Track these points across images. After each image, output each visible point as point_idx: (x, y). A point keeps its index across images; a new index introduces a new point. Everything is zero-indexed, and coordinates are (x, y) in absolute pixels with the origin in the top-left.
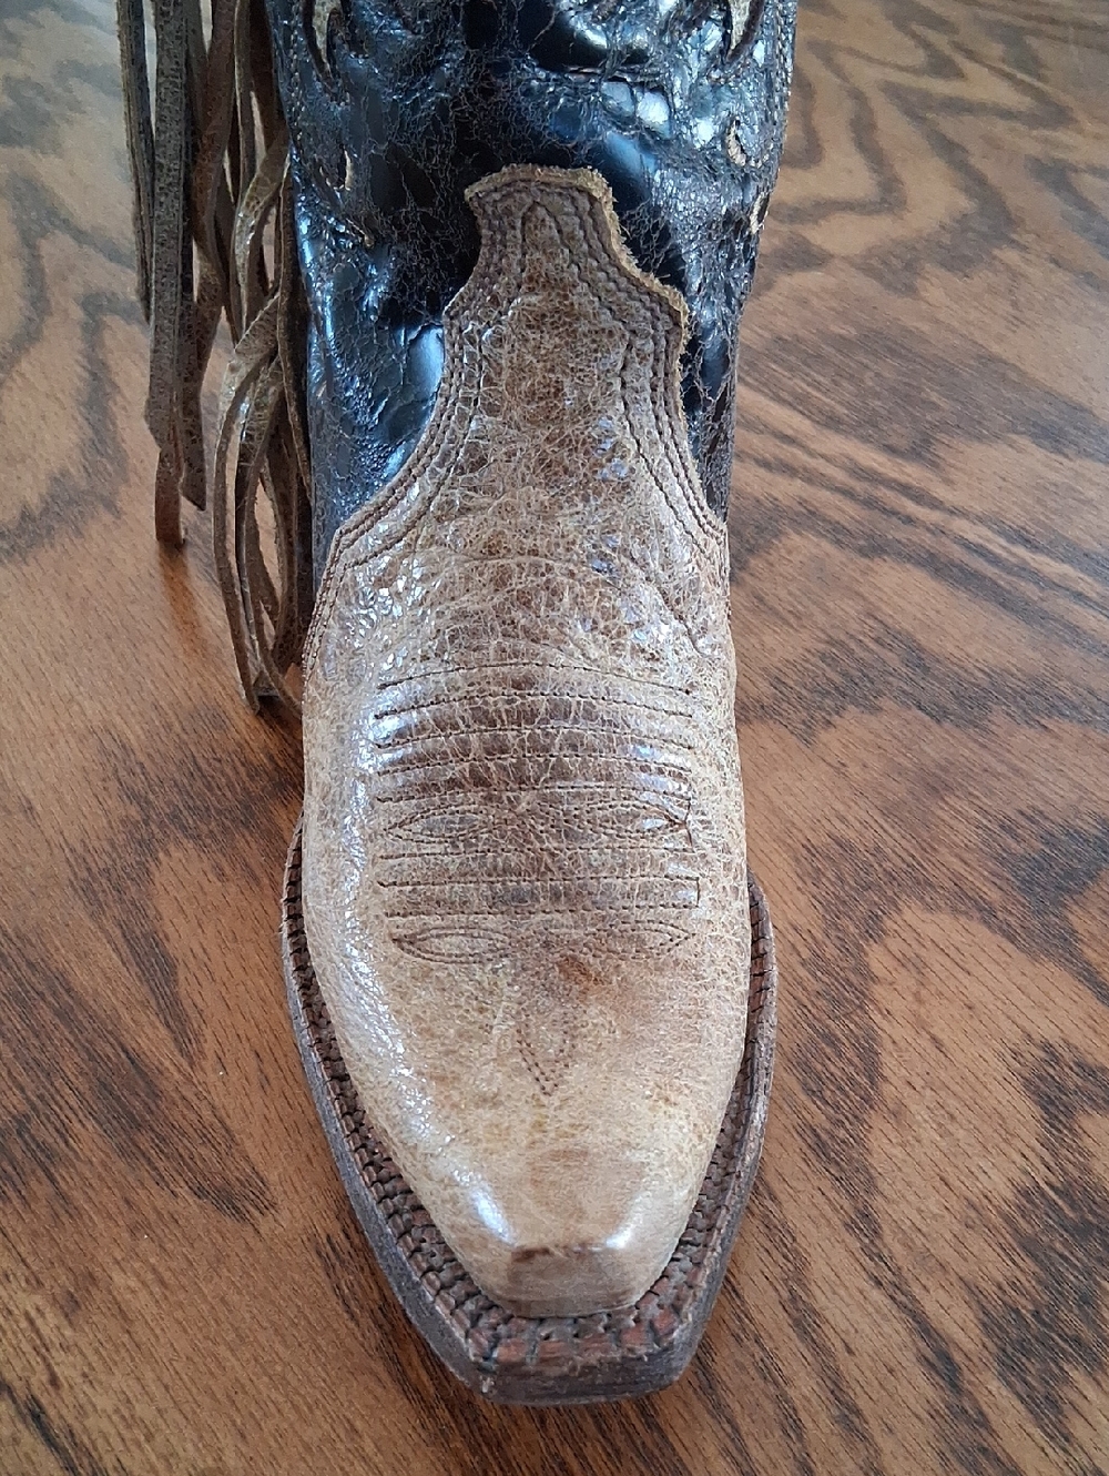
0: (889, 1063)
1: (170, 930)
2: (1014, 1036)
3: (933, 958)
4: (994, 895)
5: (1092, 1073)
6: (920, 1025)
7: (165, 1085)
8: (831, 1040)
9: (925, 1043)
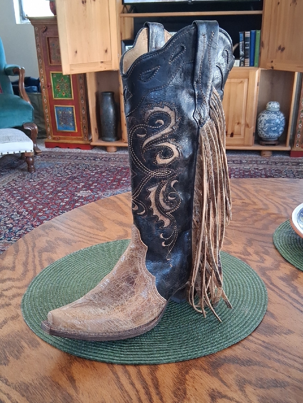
0: (188, 392)
1: (75, 376)
2: (208, 388)
3: (196, 377)
4: (207, 367)
5: (220, 393)
6: (193, 386)
7: (74, 398)
8: (179, 389)
9: (194, 389)
